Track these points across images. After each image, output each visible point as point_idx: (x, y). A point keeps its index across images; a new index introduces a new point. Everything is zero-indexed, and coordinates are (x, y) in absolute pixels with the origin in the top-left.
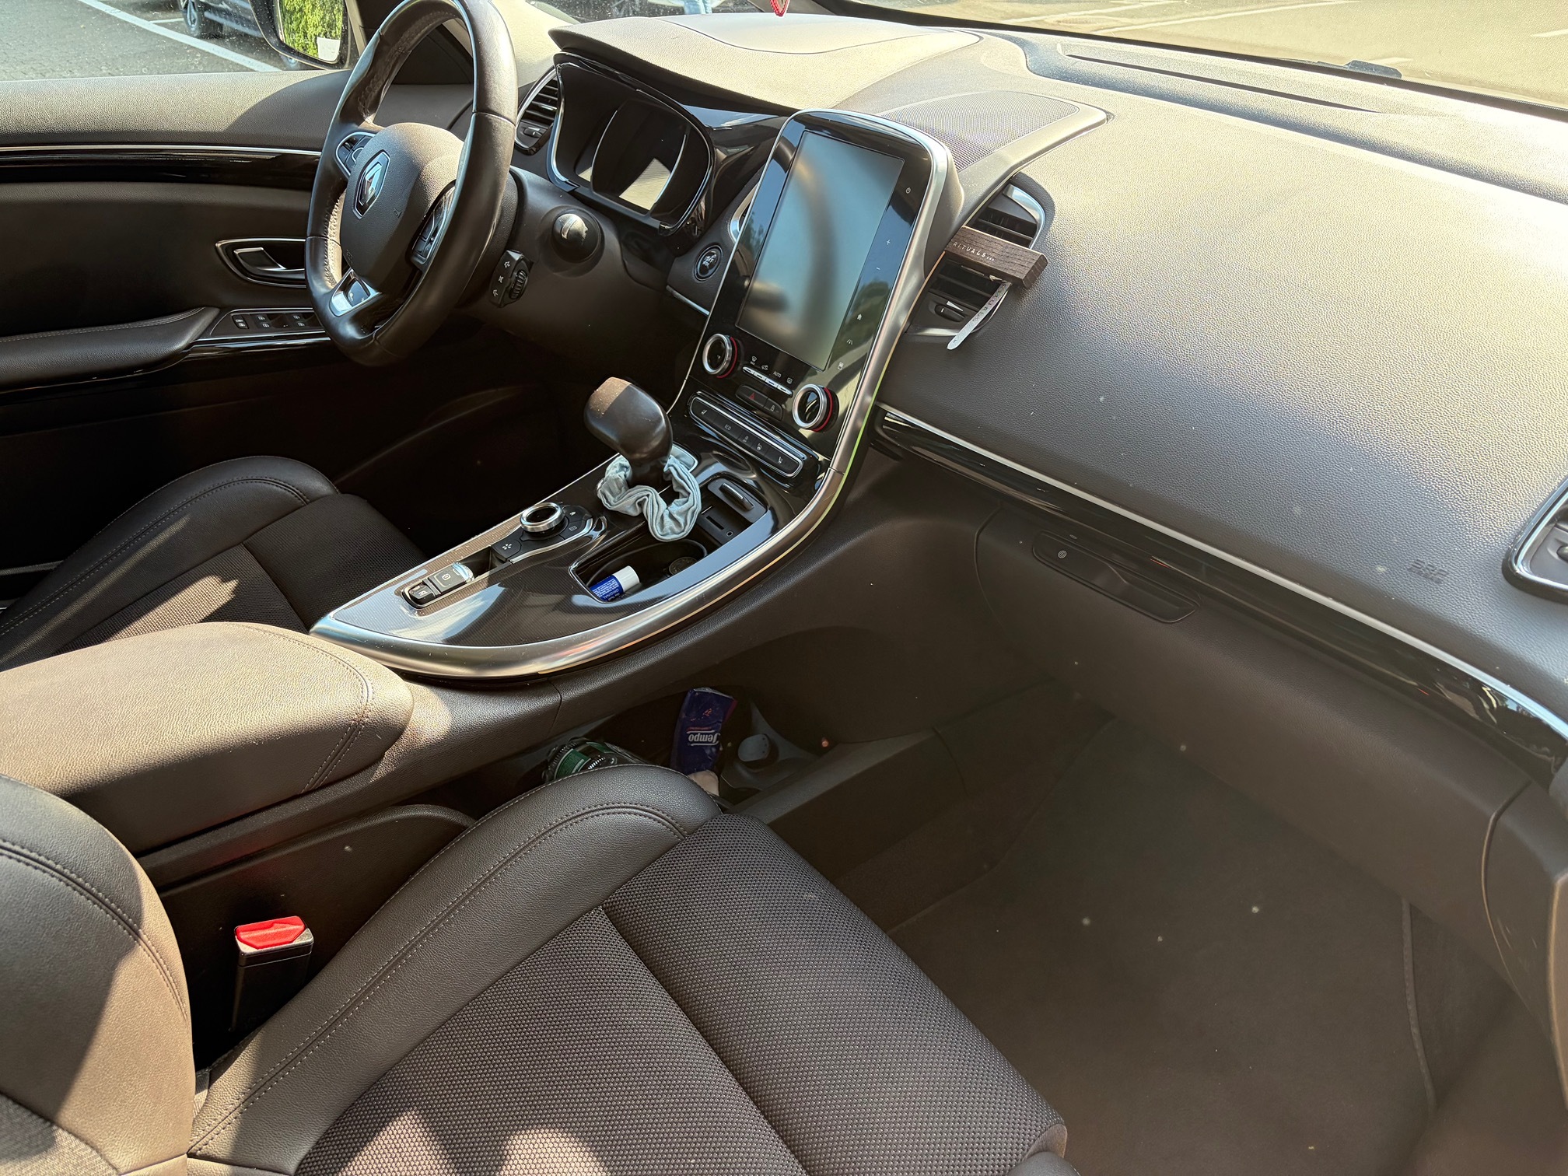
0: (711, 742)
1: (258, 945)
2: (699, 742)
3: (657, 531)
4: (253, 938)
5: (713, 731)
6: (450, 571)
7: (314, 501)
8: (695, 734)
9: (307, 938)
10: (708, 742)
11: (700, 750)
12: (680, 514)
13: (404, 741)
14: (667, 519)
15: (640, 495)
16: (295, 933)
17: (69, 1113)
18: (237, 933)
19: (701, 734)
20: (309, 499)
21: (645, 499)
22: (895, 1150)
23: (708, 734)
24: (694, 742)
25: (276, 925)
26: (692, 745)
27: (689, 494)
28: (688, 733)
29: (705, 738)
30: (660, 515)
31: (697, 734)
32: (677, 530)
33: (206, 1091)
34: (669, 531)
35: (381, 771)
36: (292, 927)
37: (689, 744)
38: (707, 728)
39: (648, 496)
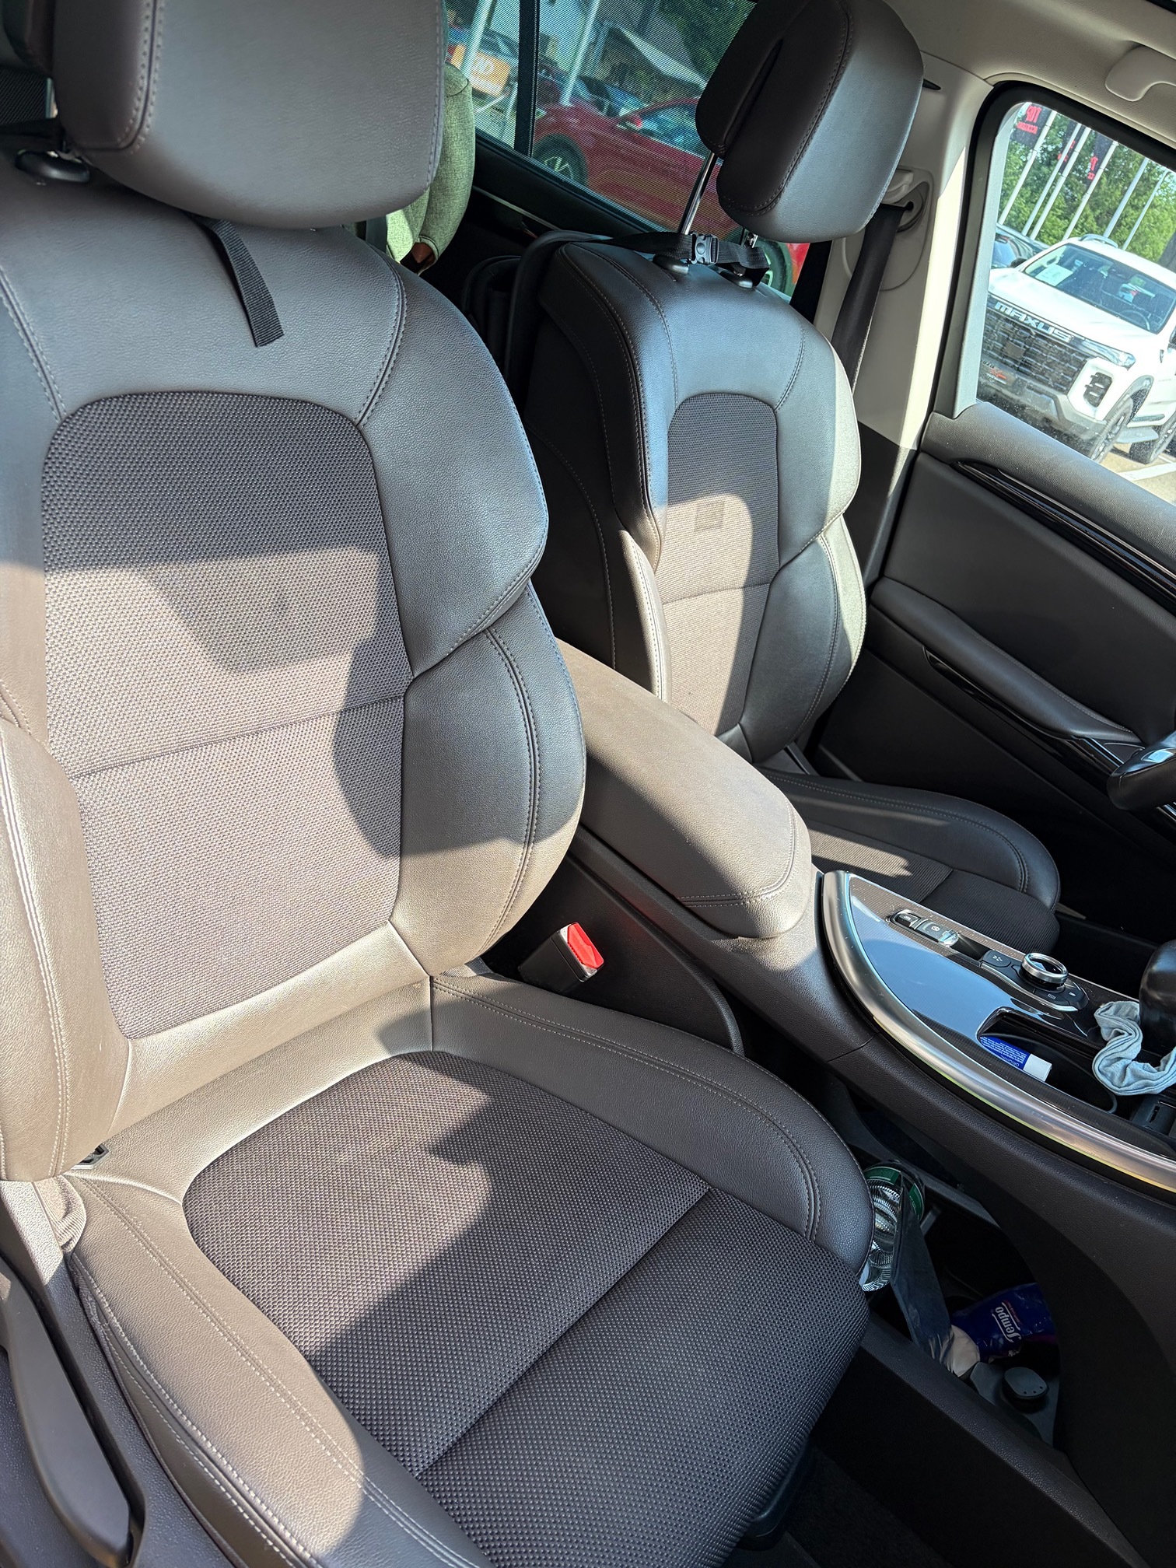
0: (1006, 1333)
1: (571, 942)
2: (1000, 1320)
3: (1099, 1064)
4: (574, 936)
5: (1019, 1329)
6: (942, 930)
7: (1029, 895)
8: (1005, 1311)
9: (590, 973)
10: (1004, 1329)
11: (993, 1327)
12: (1134, 1072)
13: (755, 945)
14: (1120, 1065)
15: (1124, 1026)
16: (590, 963)
17: (411, 862)
18: (572, 923)
19: (1009, 1318)
20: (1029, 892)
21: (1123, 1034)
22: (528, 1475)
23: (1013, 1325)
24: (997, 1314)
25: (590, 947)
26: (993, 1315)
27: (1164, 1070)
28: (1003, 1304)
29: (1006, 1324)
30: (1118, 1055)
31: (1007, 1314)
32: (1116, 1081)
33: (475, 974)
34: (1109, 1075)
35: (723, 943)
36: (593, 958)
37: (992, 1311)
38: (1018, 1321)
39: (1130, 1034)
